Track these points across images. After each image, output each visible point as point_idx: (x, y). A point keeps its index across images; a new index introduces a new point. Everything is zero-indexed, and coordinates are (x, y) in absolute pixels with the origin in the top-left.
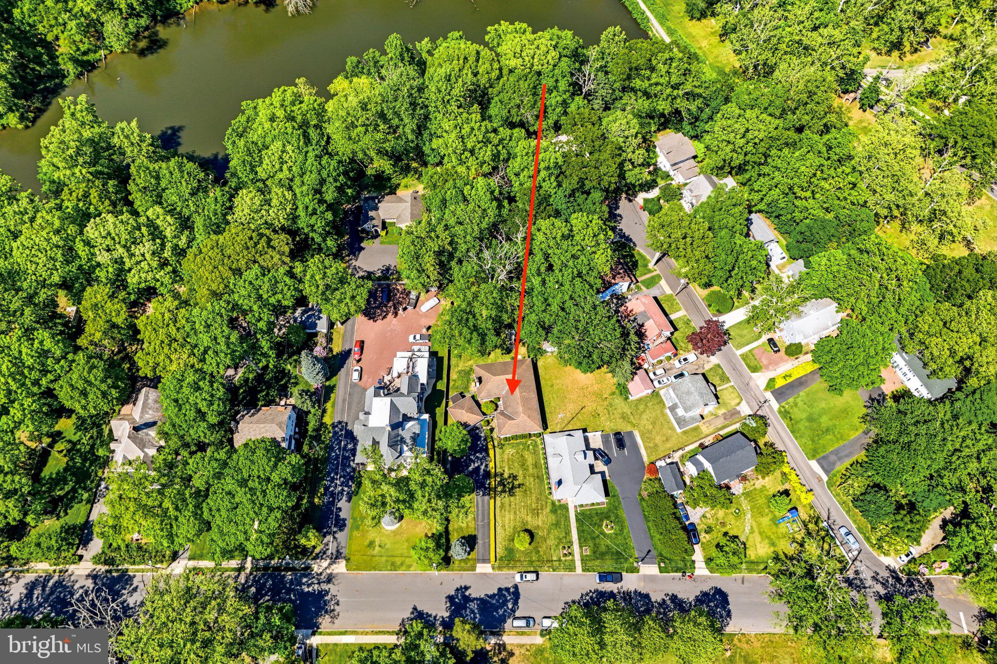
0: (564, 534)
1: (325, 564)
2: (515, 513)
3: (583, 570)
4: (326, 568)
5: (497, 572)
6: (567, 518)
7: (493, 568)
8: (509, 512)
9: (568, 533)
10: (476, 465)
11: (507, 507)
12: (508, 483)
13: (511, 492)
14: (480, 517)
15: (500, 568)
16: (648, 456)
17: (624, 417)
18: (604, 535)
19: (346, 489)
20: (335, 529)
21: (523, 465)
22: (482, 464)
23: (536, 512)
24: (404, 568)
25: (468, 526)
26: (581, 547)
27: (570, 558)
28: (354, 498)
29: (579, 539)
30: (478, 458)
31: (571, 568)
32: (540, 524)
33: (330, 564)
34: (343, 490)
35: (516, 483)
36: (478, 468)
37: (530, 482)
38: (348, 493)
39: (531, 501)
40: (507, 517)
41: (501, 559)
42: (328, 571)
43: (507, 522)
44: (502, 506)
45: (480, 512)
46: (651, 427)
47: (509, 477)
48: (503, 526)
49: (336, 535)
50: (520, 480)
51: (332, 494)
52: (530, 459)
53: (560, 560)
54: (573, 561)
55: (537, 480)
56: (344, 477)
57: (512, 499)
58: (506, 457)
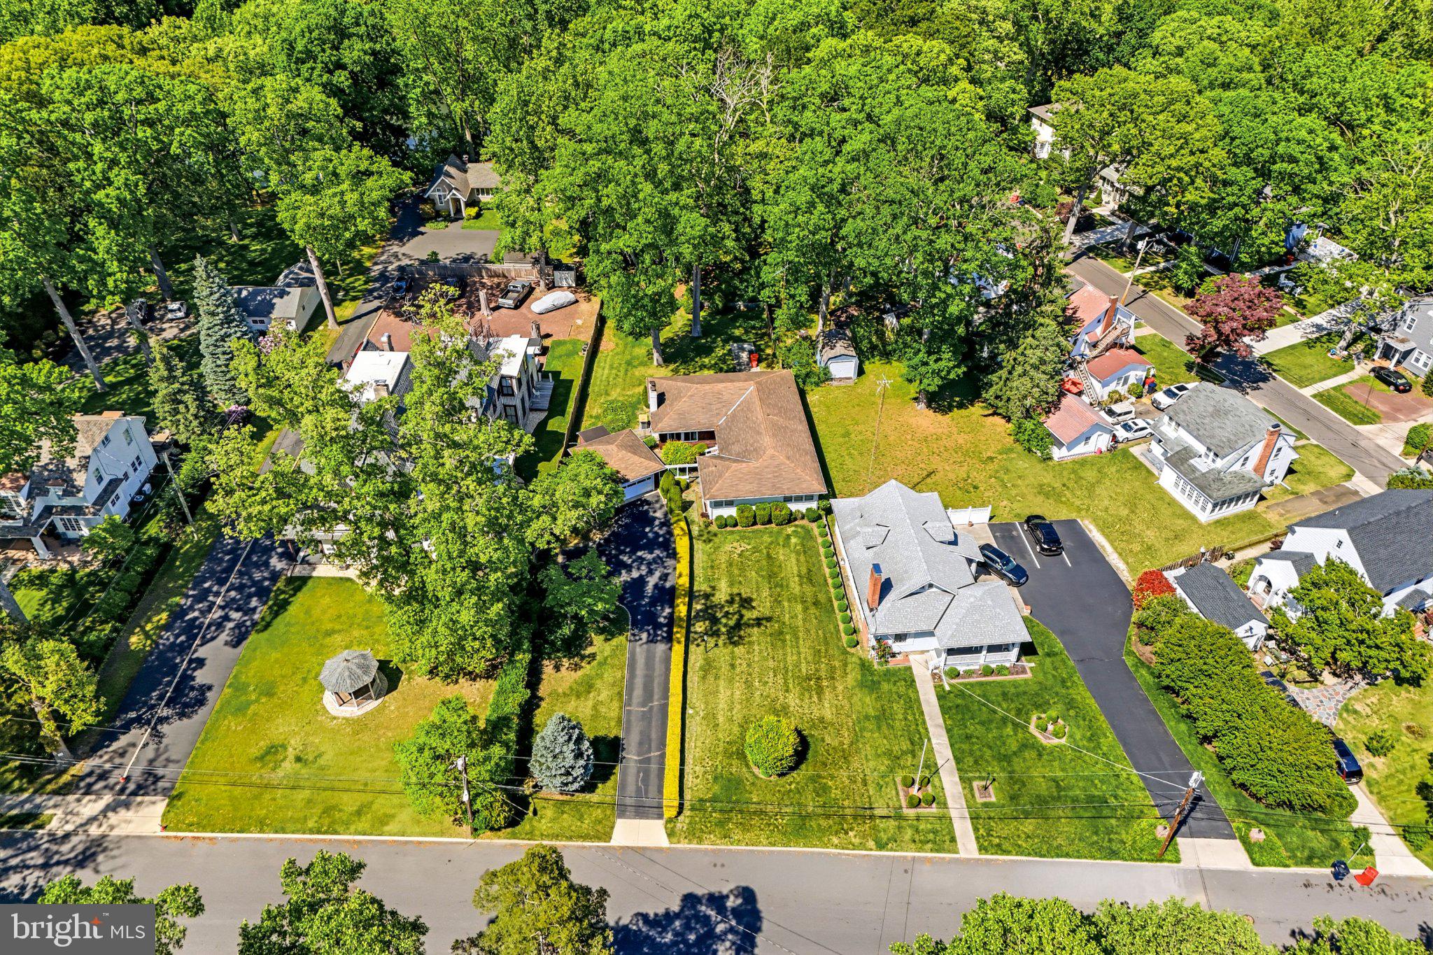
0: (906, 745)
1: (91, 807)
2: (749, 684)
3: (982, 849)
4: (93, 819)
5: (685, 845)
6: (913, 704)
7: (671, 834)
8: (731, 681)
9: (919, 742)
10: (635, 574)
11: (725, 668)
12: (727, 614)
13: (735, 635)
14: (638, 692)
15: (693, 833)
17: (1043, 491)
18: (1040, 751)
19: (235, 615)
20: (166, 712)
21: (773, 575)
22: (651, 572)
23: (813, 685)
24: (364, 824)
25: (596, 716)
26: (966, 781)
27: (934, 810)
28: (253, 637)
29: (958, 760)
30: (641, 559)
31: (942, 838)
32: (828, 714)
33: (111, 808)
34: (226, 618)
35: (749, 615)
36: (641, 581)
37: (793, 613)
38: (238, 626)
39: (800, 655)
40: (724, 695)
41: (700, 805)
42: (94, 831)
43: (722, 705)
44: (708, 667)
45: (639, 682)
46: (1124, 512)
47: (731, 602)
48: (710, 718)
49: (164, 728)
50: (763, 607)
51: (192, 630)
52: (791, 565)
53: (900, 817)
54: (945, 819)
55: (813, 610)
56: (240, 588)
57: (739, 650)
58: (723, 558)
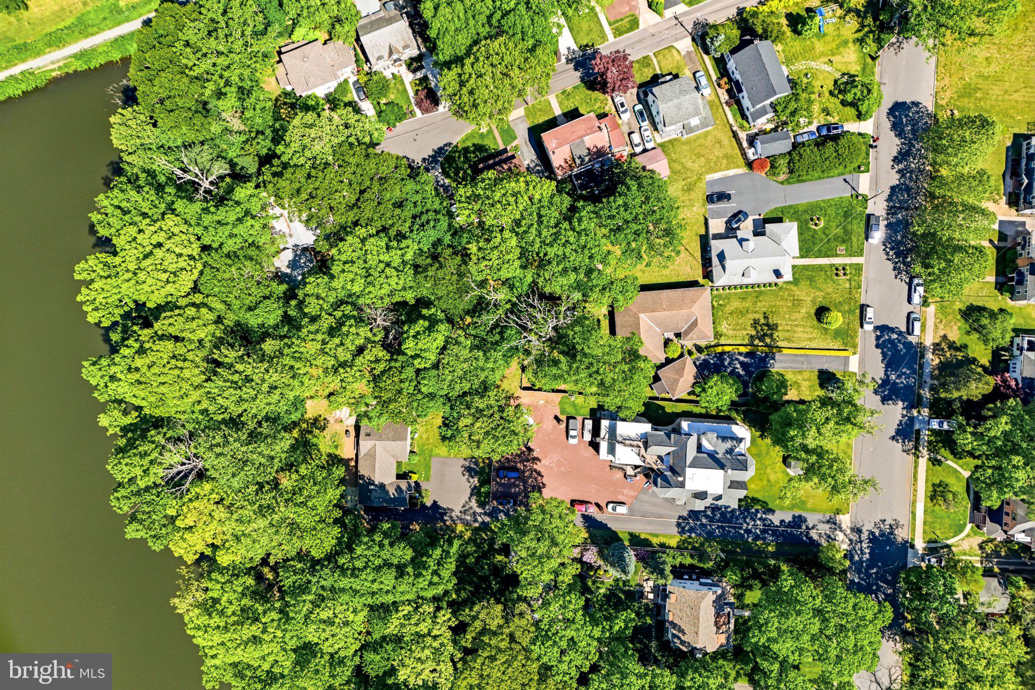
0: (822, 273)
1: (840, 536)
2: (796, 326)
3: (862, 255)
4: (845, 535)
5: (859, 349)
6: (805, 268)
7: (854, 353)
8: (795, 332)
9: (820, 268)
10: (738, 366)
11: (789, 333)
12: (762, 330)
13: (773, 327)
14: (799, 365)
15: (855, 346)
16: (738, 167)
17: (689, 189)
18: (825, 228)
19: (759, 516)
20: (804, 527)
21: (742, 313)
22: (737, 359)
23: (797, 303)
24: (849, 451)
25: (809, 380)
26: (837, 255)
27: (847, 268)
28: (770, 506)
29: (828, 256)
30: (730, 364)
31: (858, 268)
32: (810, 299)
33: (841, 530)
34: (760, 519)
35: (762, 321)
36: (742, 363)
37: (763, 306)
38: (764, 513)
39: (784, 306)
40: (800, 335)
41: (845, 344)
42: (848, 532)
43: (806, 335)
44: (788, 340)
45: (793, 365)
46: (702, 159)
47: (755, 328)
48: (810, 339)
49: (810, 526)
50: (760, 316)
51: (764, 531)
52: (735, 304)
53: (850, 280)
54: (851, 265)
55: (761, 298)
56: (745, 518)
57: (779, 328)
58: (731, 333)
